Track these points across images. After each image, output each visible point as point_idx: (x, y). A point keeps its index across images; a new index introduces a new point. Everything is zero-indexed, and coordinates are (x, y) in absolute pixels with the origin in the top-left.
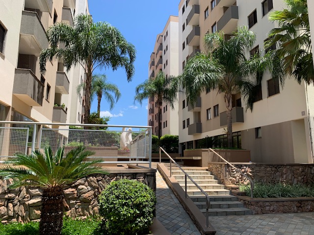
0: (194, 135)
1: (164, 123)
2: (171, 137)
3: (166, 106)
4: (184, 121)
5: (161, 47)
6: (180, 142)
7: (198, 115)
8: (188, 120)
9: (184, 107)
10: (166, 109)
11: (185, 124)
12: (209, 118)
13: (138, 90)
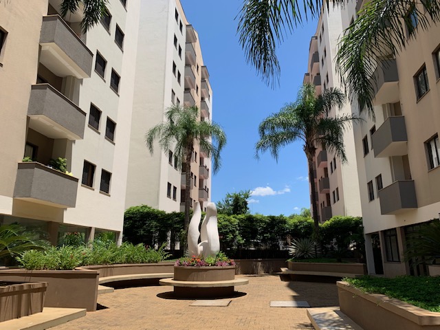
0: (397, 215)
1: (334, 192)
2: (348, 221)
3: (335, 159)
4: (370, 184)
5: (315, 58)
6: (367, 230)
7: (401, 163)
8: (379, 178)
9: (366, 151)
10: (334, 165)
11: (373, 188)
12: (435, 165)
13: (262, 129)
